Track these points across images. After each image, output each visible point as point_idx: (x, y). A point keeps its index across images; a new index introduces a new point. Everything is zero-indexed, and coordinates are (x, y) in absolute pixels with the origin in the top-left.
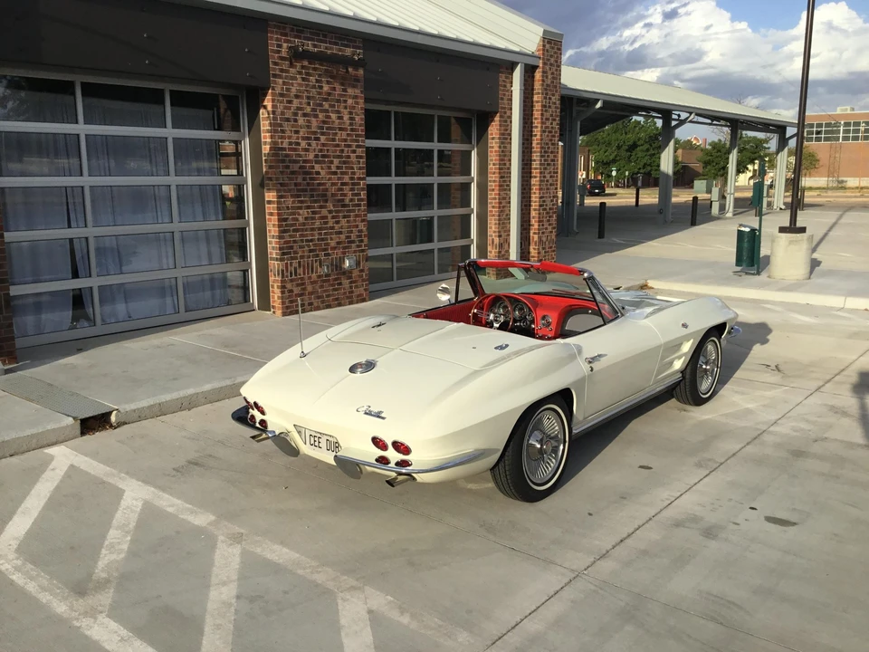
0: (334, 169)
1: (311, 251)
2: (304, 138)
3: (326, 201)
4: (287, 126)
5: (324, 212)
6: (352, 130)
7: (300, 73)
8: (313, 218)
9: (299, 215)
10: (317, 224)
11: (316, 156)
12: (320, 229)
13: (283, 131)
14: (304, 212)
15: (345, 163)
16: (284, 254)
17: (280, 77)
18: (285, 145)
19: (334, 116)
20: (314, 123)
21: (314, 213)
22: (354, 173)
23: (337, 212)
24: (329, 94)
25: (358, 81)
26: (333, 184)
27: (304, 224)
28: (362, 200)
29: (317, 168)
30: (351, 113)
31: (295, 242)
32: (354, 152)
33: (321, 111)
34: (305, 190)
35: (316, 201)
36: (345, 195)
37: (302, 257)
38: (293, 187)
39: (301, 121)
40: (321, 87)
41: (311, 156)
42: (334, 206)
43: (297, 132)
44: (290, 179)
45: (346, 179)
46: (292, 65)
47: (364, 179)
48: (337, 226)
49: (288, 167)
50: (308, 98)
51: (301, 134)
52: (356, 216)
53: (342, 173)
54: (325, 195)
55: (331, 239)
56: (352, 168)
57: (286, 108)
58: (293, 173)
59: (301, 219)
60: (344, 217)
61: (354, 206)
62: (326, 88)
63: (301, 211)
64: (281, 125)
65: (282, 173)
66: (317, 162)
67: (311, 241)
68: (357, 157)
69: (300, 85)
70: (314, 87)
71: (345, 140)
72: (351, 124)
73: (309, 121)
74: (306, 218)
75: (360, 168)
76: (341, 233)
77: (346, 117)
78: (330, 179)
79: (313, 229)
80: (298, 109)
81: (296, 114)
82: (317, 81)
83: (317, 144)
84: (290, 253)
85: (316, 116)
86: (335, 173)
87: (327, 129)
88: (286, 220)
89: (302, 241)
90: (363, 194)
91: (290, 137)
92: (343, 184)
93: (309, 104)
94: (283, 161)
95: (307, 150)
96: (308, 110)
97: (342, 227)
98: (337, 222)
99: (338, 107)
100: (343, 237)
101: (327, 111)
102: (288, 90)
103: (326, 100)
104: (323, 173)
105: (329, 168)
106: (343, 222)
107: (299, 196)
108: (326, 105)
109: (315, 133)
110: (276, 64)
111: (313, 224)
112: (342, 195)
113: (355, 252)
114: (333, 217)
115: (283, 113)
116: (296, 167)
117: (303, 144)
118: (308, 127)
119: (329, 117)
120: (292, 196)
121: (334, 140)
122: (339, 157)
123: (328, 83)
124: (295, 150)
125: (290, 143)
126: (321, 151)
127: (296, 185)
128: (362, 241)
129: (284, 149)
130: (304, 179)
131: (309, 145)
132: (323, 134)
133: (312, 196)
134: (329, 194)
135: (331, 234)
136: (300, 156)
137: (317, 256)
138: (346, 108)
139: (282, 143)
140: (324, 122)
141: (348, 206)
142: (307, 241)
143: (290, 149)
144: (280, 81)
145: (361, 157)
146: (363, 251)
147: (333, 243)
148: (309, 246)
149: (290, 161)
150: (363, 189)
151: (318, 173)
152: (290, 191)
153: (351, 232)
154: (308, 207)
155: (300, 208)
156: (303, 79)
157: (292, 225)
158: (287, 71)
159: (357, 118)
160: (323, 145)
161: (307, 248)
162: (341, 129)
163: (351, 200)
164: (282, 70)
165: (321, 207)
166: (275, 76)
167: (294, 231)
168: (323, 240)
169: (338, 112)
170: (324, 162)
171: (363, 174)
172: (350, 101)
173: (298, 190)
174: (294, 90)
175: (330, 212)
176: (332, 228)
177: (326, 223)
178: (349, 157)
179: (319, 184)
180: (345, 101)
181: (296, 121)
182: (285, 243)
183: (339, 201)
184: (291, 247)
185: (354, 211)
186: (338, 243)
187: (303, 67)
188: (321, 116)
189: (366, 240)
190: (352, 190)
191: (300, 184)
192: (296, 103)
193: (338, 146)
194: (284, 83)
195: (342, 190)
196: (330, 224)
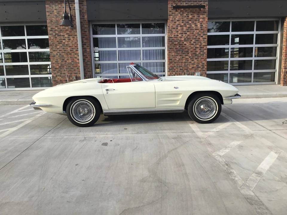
0: (192, 43)
1: (181, 69)
2: (180, 34)
3: (188, 53)
4: (174, 31)
5: (187, 57)
6: (201, 29)
7: (179, 13)
8: (182, 59)
9: (177, 58)
10: (184, 61)
11: (185, 39)
12: (185, 62)
13: (172, 32)
14: (179, 57)
15: (197, 41)
16: (170, 70)
17: (172, 15)
18: (172, 36)
19: (193, 25)
20: (185, 28)
21: (182, 57)
22: (202, 44)
23: (192, 57)
24: (192, 18)
25: (205, 12)
26: (191, 48)
27: (178, 61)
28: (205, 53)
29: (185, 43)
30: (201, 24)
31: (175, 66)
32: (202, 37)
33: (188, 24)
34: (180, 50)
35: (184, 54)
36: (197, 51)
37: (177, 71)
38: (175, 49)
39: (179, 28)
40: (189, 17)
41: (183, 39)
42: (191, 55)
43: (177, 32)
44: (174, 47)
45: (198, 46)
46: (176, 11)
47: (206, 46)
48: (192, 62)
49: (173, 43)
50: (183, 21)
51: (179, 32)
52: (202, 58)
53: (196, 44)
54: (188, 52)
55: (190, 66)
56: (201, 42)
57: (173, 25)
58: (175, 45)
59: (177, 59)
60: (196, 59)
61: (200, 55)
62: (190, 17)
63: (178, 57)
64: (171, 30)
65: (171, 45)
66: (185, 41)
67: (181, 66)
68: (203, 38)
69: (180, 17)
70: (185, 17)
71: (198, 33)
72: (201, 28)
73: (183, 28)
74: (179, 59)
75: (204, 42)
76: (194, 64)
77: (199, 25)
78: (190, 46)
79: (182, 63)
80: (178, 24)
81: (178, 26)
82: (187, 15)
83: (186, 35)
84: (172, 70)
85: (186, 26)
86: (193, 44)
87: (190, 30)
88: (171, 59)
89: (177, 66)
90: (206, 51)
91: (174, 34)
92: (196, 48)
93: (183, 22)
94: (171, 41)
95: (181, 37)
96: (183, 24)
97: (195, 62)
98: (193, 61)
99: (196, 22)
100: (195, 66)
101: (190, 24)
102: (175, 19)
103: (190, 20)
104: (187, 44)
105: (190, 43)
106: (195, 60)
107: (177, 52)
108: (190, 22)
109: (185, 31)
110: (170, 11)
111: (183, 61)
112: (195, 51)
113: (200, 71)
114: (191, 59)
115: (172, 26)
116: (176, 43)
117: (180, 35)
118: (182, 30)
119: (192, 26)
120: (174, 52)
121: (193, 33)
122: (195, 39)
123: (191, 15)
124: (176, 37)
125: (175, 36)
126: (187, 37)
127: (176, 48)
128: (204, 67)
129: (172, 38)
130: (179, 47)
131: (182, 36)
132: (188, 32)
133: (182, 52)
134: (190, 51)
135: (190, 64)
136: (178, 39)
137: (184, 71)
138: (199, 22)
139: (171, 36)
140: (189, 28)
141: (198, 55)
142: (180, 66)
143: (174, 38)
144: (172, 17)
145: (205, 38)
146: (204, 71)
147: (190, 67)
148: (180, 68)
149: (174, 41)
150: (205, 49)
151: (185, 44)
152: (173, 50)
153: (199, 64)
154: (181, 56)
155: (178, 56)
156: (181, 15)
157: (174, 61)
158: (174, 13)
159: (204, 25)
160: (188, 35)
161: (179, 68)
162: (196, 29)
163: (199, 53)
164: (172, 13)
165: (186, 55)
166: (170, 15)
167: (174, 63)
168: (186, 66)
169: (195, 24)
170: (188, 41)
171: (205, 44)
172: (201, 20)
173: (176, 50)
174: (177, 19)
175: (190, 57)
176: (191, 62)
177: (188, 61)
178: (199, 39)
179: (185, 48)
180: (199, 20)
181: (177, 28)
182: (171, 66)
183: (194, 53)
184: (173, 68)
185: (200, 57)
186: (193, 67)
187: (181, 11)
188: (188, 26)
189: (206, 67)
190: (200, 50)
191: (178, 48)
192: (177, 23)
193: (195, 35)
194: (173, 17)
195: (195, 50)
196: (190, 61)
